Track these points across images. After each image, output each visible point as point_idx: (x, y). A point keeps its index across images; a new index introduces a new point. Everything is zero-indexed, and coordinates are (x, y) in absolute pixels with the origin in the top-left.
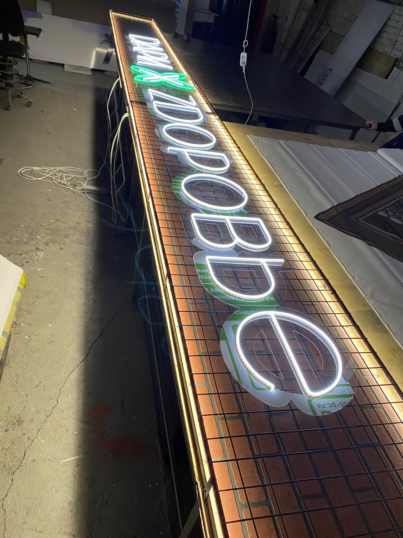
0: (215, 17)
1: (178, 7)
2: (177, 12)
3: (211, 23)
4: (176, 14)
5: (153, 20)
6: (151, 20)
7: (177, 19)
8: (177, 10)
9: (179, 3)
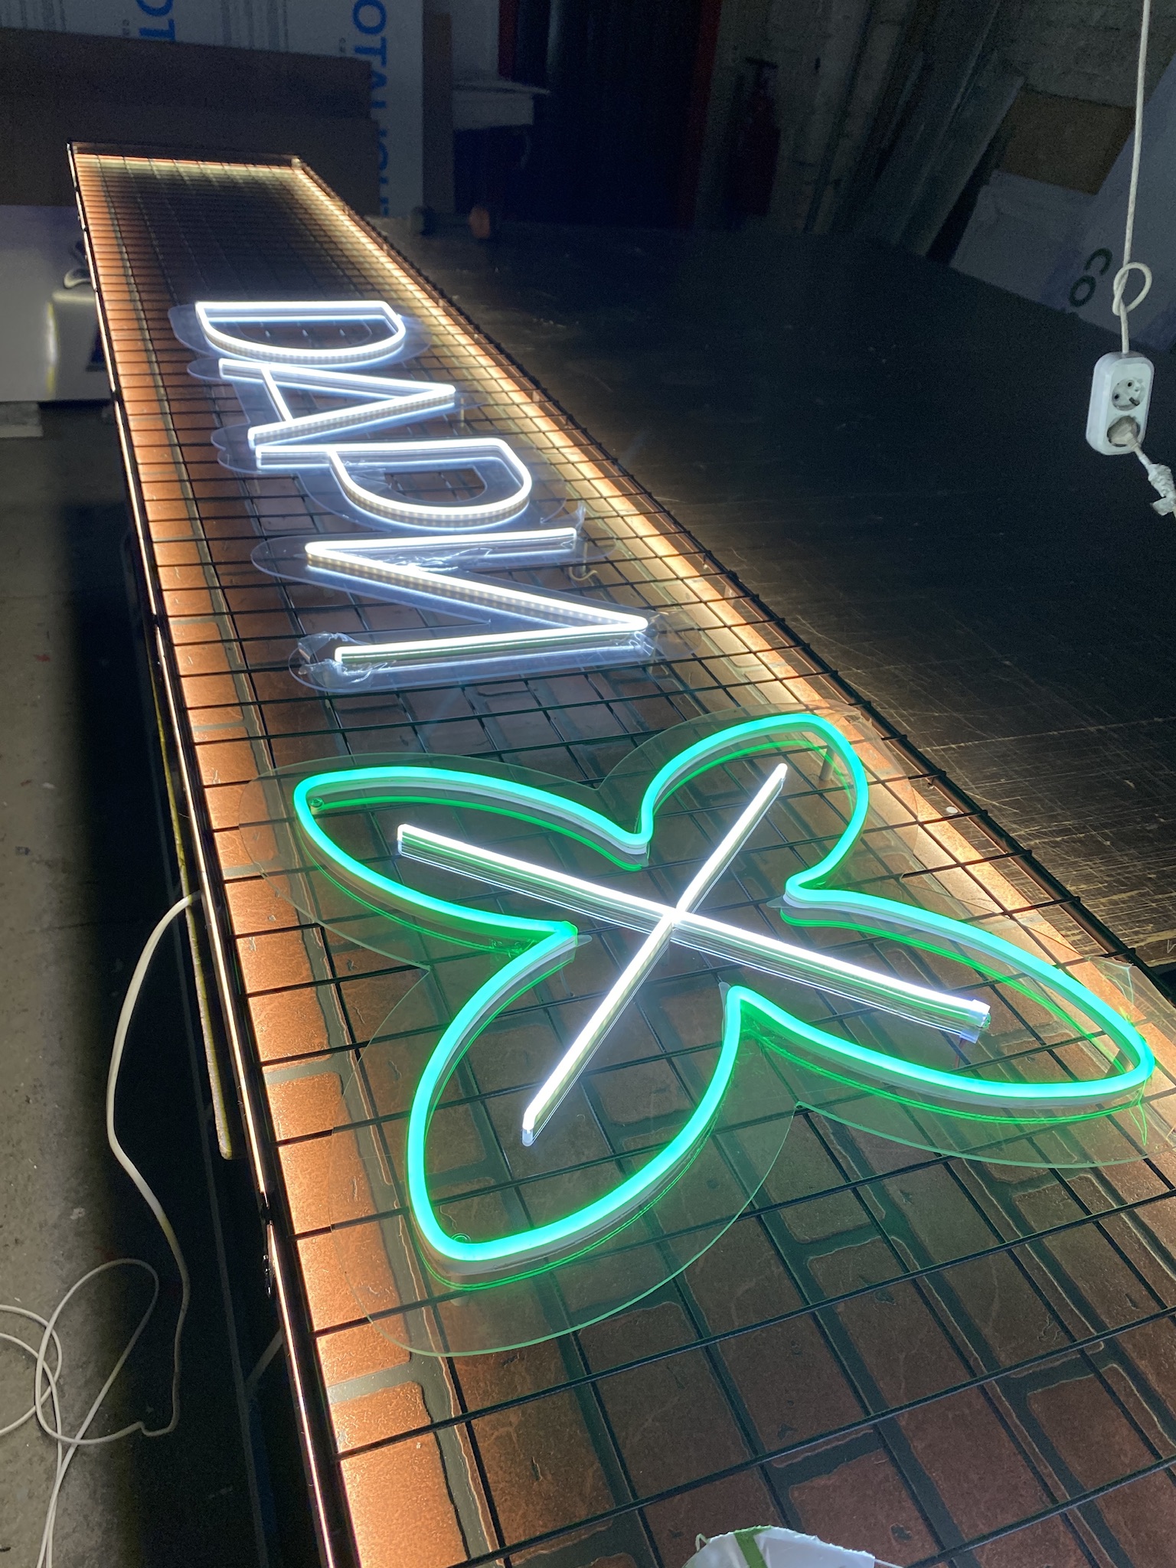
0: (538, 100)
1: (382, 80)
2: (382, 105)
3: (525, 127)
4: (376, 114)
5: (296, 161)
6: (289, 164)
7: (384, 133)
8: (378, 95)
9: (384, 63)
